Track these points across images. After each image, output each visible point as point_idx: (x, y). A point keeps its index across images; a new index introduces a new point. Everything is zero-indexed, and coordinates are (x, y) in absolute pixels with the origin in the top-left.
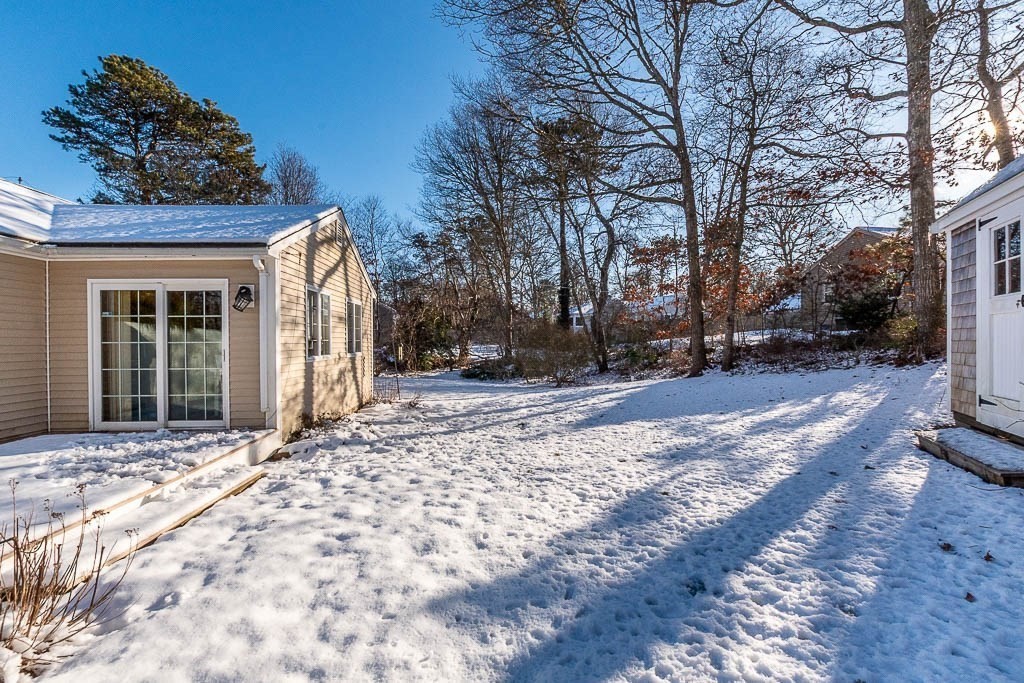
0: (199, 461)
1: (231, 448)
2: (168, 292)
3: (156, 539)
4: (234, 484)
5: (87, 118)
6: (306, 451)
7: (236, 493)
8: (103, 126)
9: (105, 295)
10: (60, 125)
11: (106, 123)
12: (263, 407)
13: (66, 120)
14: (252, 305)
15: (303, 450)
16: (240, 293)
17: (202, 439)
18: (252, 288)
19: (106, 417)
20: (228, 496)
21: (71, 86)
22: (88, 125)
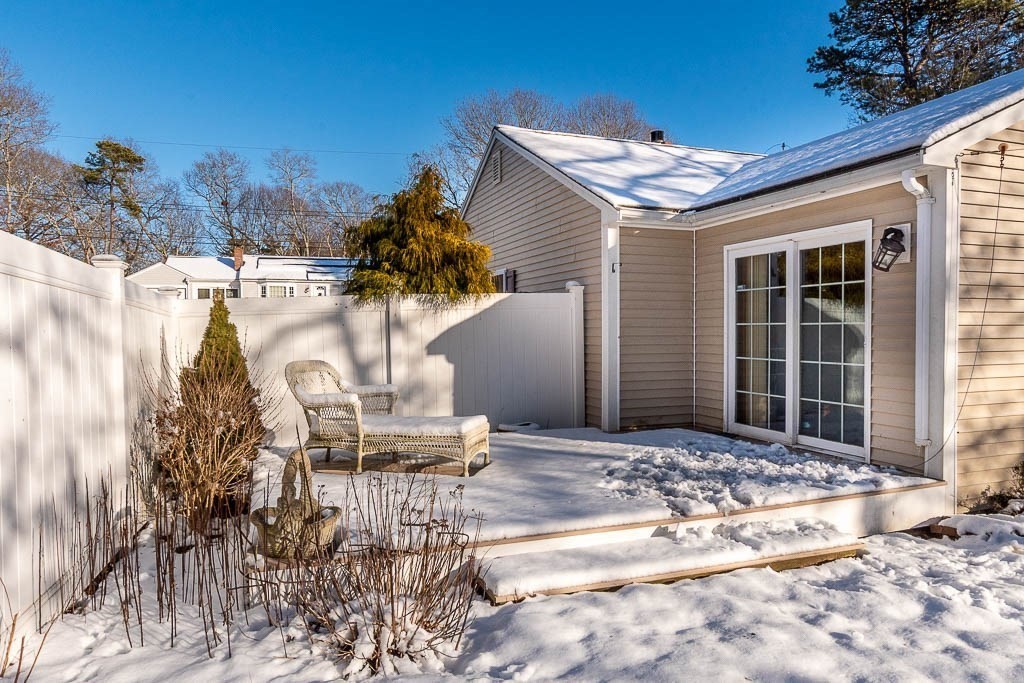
0: (758, 500)
1: (824, 493)
2: (801, 251)
3: (620, 587)
4: (784, 550)
5: (848, 46)
6: (988, 535)
7: (780, 566)
8: (867, 47)
9: (742, 264)
10: (825, 67)
11: (871, 43)
12: (921, 436)
13: (832, 59)
14: (905, 258)
15: (982, 533)
16: (884, 240)
17: (808, 470)
18: (906, 228)
19: (741, 417)
20: (764, 566)
21: (831, 15)
22: (852, 54)
